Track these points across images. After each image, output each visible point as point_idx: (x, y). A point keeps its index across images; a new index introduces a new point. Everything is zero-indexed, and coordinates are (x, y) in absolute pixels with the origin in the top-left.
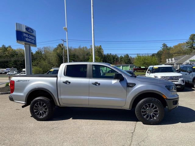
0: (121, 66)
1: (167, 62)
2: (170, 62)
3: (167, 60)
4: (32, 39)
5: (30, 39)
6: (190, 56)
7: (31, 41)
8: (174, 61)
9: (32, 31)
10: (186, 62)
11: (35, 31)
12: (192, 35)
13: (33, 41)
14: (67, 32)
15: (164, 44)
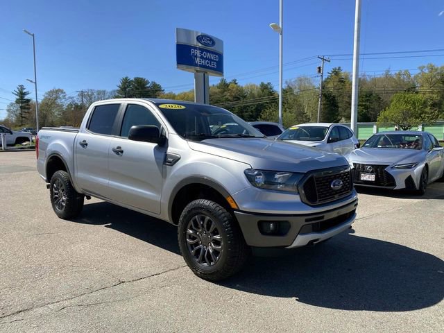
0: (375, 127)
4: (211, 60)
5: (206, 59)
7: (208, 63)
9: (210, 43)
11: (222, 42)
13: (214, 65)
14: (280, 36)
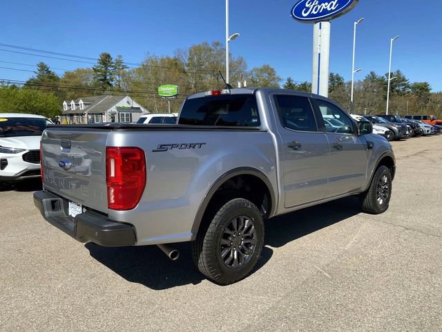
1: (66, 108)
2: (74, 108)
3: (65, 103)
6: (116, 98)
8: (82, 107)
10: (109, 110)
12: (103, 55)
15: (42, 63)
